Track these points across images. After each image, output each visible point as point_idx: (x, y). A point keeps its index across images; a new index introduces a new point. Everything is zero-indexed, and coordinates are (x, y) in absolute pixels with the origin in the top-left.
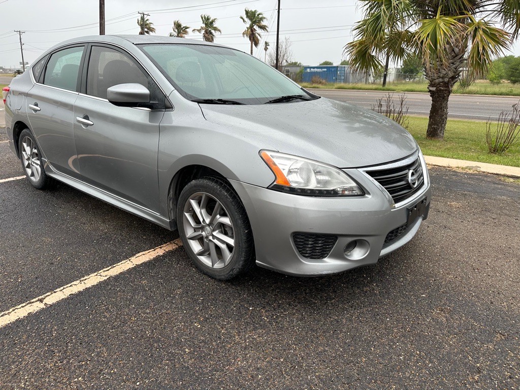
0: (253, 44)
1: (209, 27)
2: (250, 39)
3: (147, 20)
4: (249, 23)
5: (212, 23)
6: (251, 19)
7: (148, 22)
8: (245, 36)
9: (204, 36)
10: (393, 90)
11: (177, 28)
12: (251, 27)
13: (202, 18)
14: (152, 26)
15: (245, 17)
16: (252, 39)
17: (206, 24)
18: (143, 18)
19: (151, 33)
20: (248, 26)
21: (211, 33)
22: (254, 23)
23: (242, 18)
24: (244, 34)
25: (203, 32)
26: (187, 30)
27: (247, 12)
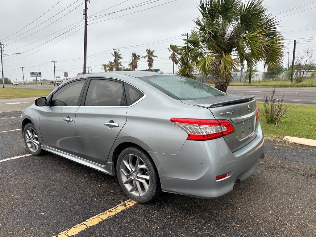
0: (175, 63)
1: (150, 54)
2: (173, 60)
3: (118, 53)
4: (172, 51)
5: (152, 53)
6: (173, 50)
7: (118, 54)
8: (170, 59)
9: (148, 60)
10: (254, 86)
11: (134, 56)
12: (173, 54)
13: (147, 51)
14: (120, 56)
15: (170, 48)
16: (174, 60)
17: (149, 54)
18: (115, 52)
19: (120, 59)
20: (172, 53)
21: (152, 58)
22: (175, 51)
23: (168, 49)
24: (169, 58)
25: (147, 58)
26: (140, 57)
27: (171, 46)
